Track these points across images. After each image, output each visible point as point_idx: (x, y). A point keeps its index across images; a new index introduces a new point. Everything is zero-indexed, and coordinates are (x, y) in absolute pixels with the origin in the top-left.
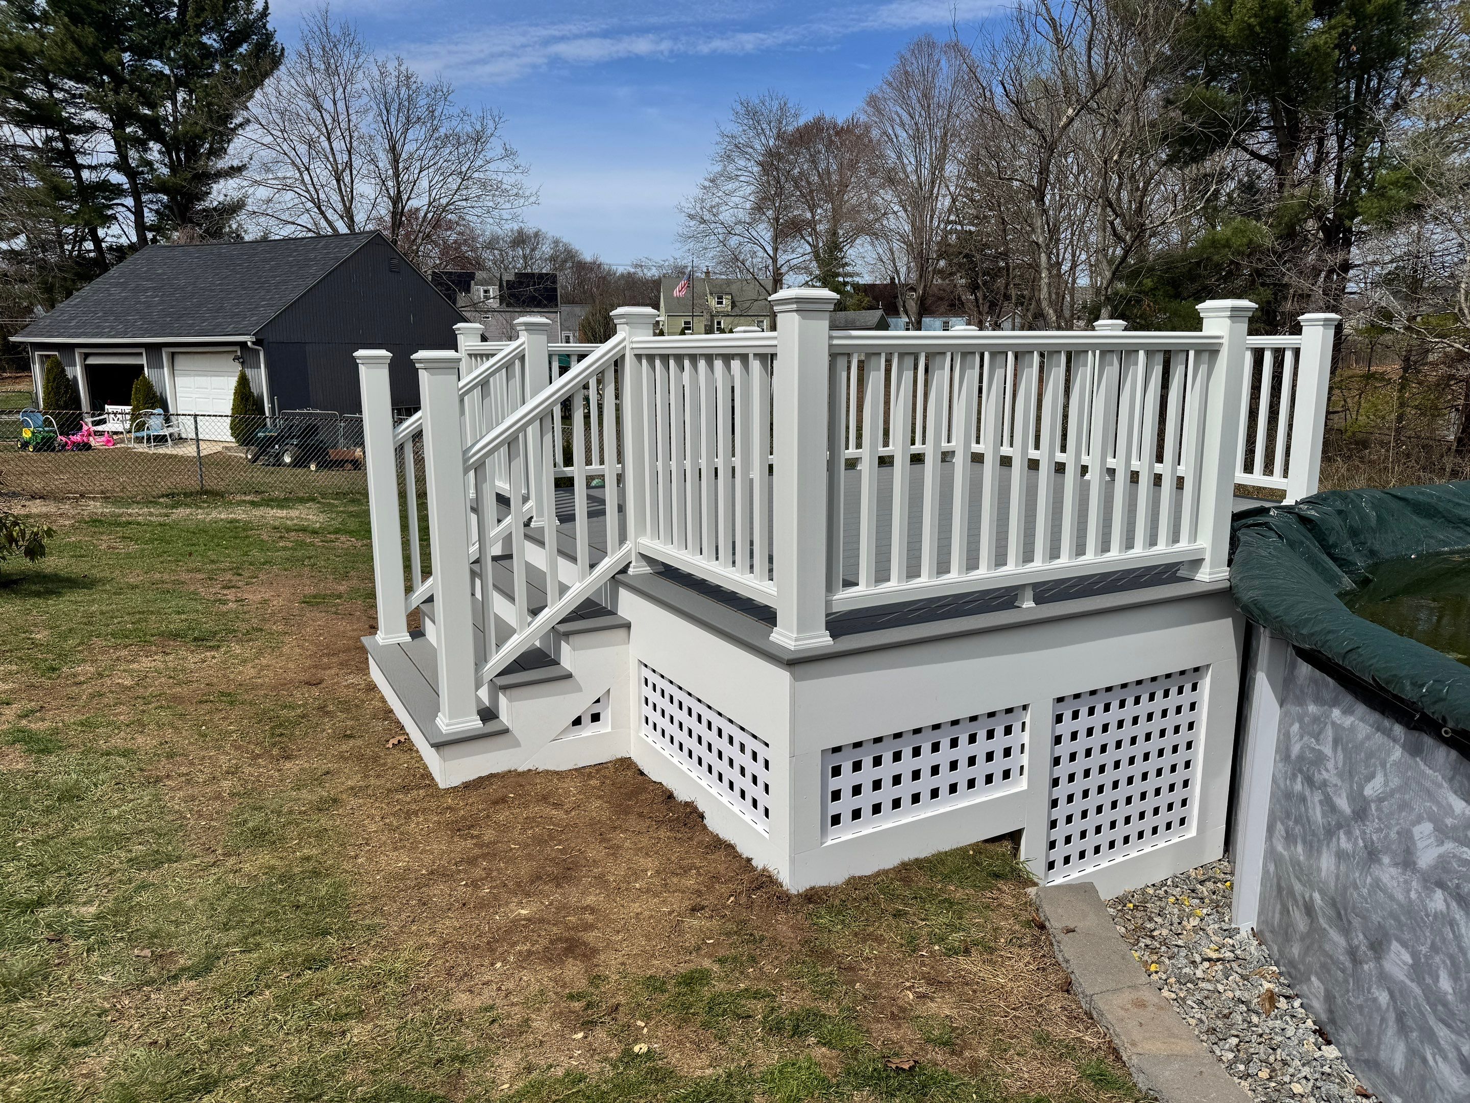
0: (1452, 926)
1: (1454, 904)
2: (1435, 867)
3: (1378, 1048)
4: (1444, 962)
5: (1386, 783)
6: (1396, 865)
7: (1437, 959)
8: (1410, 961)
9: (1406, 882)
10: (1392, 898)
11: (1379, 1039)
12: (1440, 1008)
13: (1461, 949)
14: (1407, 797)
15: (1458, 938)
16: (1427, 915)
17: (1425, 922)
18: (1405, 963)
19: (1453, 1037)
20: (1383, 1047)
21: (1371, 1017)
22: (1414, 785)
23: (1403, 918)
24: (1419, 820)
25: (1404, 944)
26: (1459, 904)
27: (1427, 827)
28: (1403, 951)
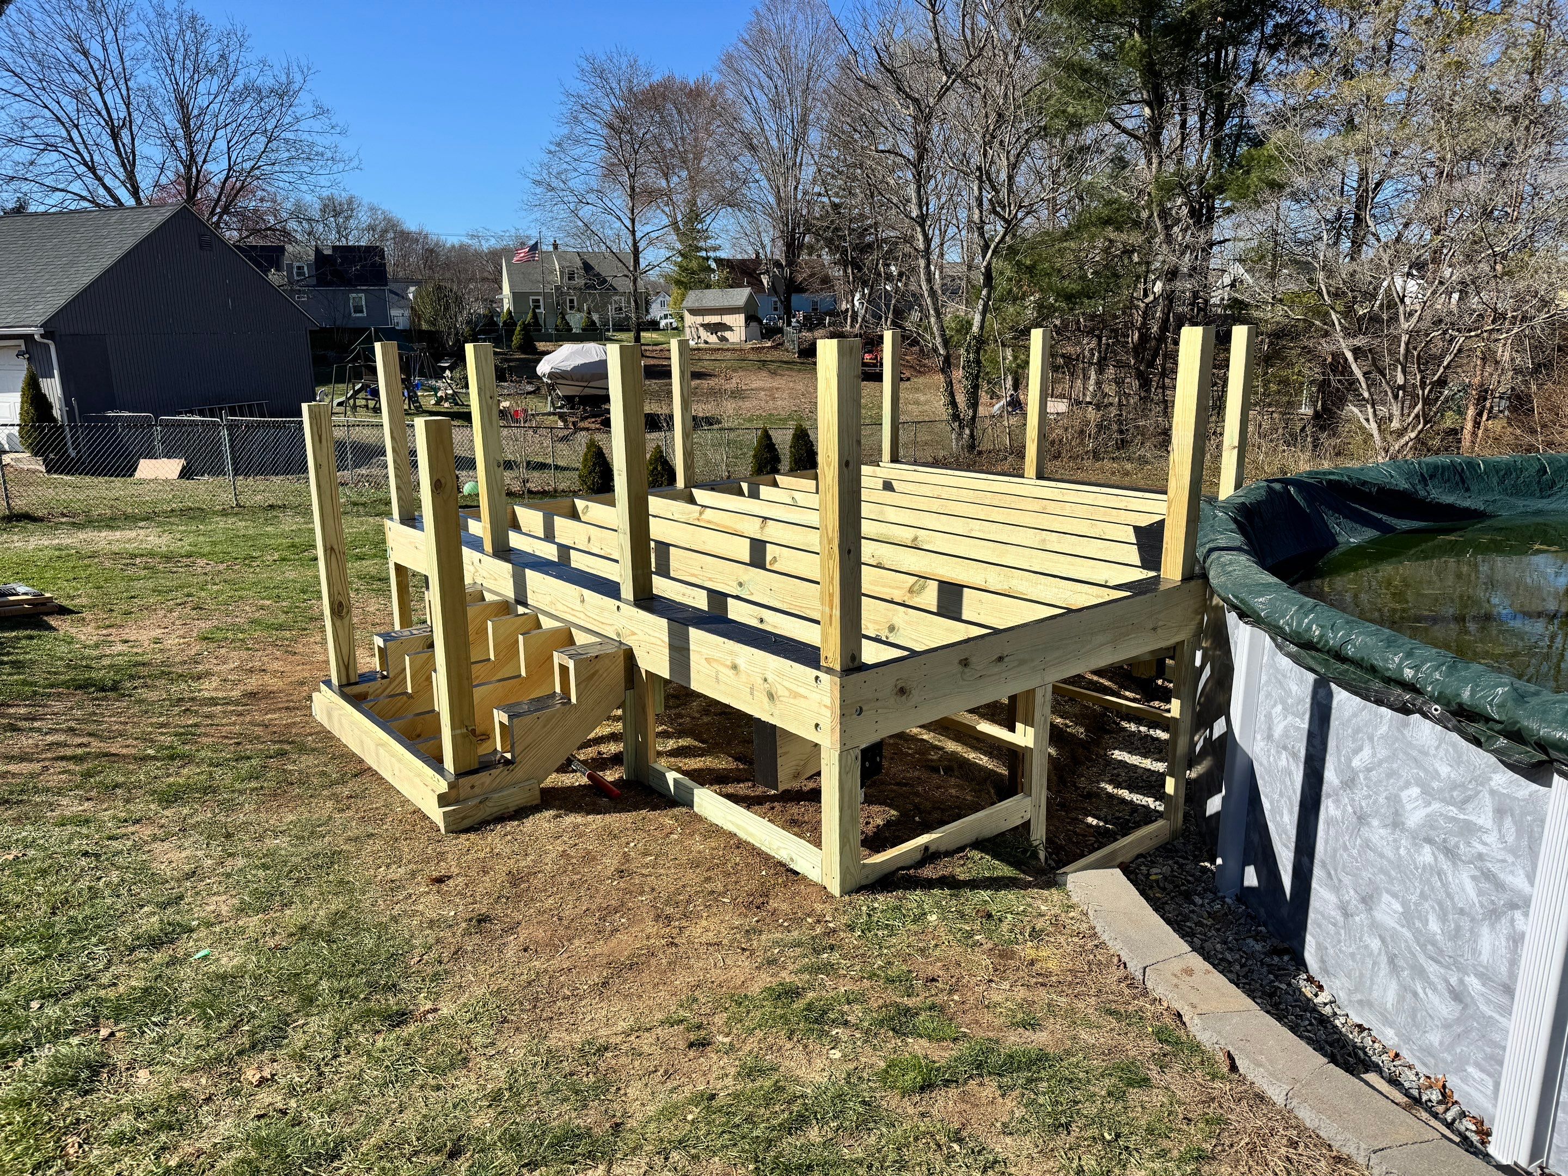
0: (1439, 875)
1: (1441, 857)
2: (1424, 826)
3: (1371, 989)
4: (1433, 907)
5: (1374, 755)
6: (1385, 826)
7: (1426, 905)
8: (1401, 910)
9: (1395, 841)
10: (1382, 856)
11: (1372, 980)
12: (1429, 947)
13: (1449, 895)
14: (1395, 766)
15: (1445, 885)
16: (1416, 868)
17: (1414, 875)
18: (1395, 912)
19: (1442, 971)
20: (1375, 987)
21: (1363, 963)
22: (1401, 755)
23: (1393, 873)
24: (1407, 785)
25: (1395, 896)
26: (1446, 855)
27: (1415, 791)
28: (1393, 901)
